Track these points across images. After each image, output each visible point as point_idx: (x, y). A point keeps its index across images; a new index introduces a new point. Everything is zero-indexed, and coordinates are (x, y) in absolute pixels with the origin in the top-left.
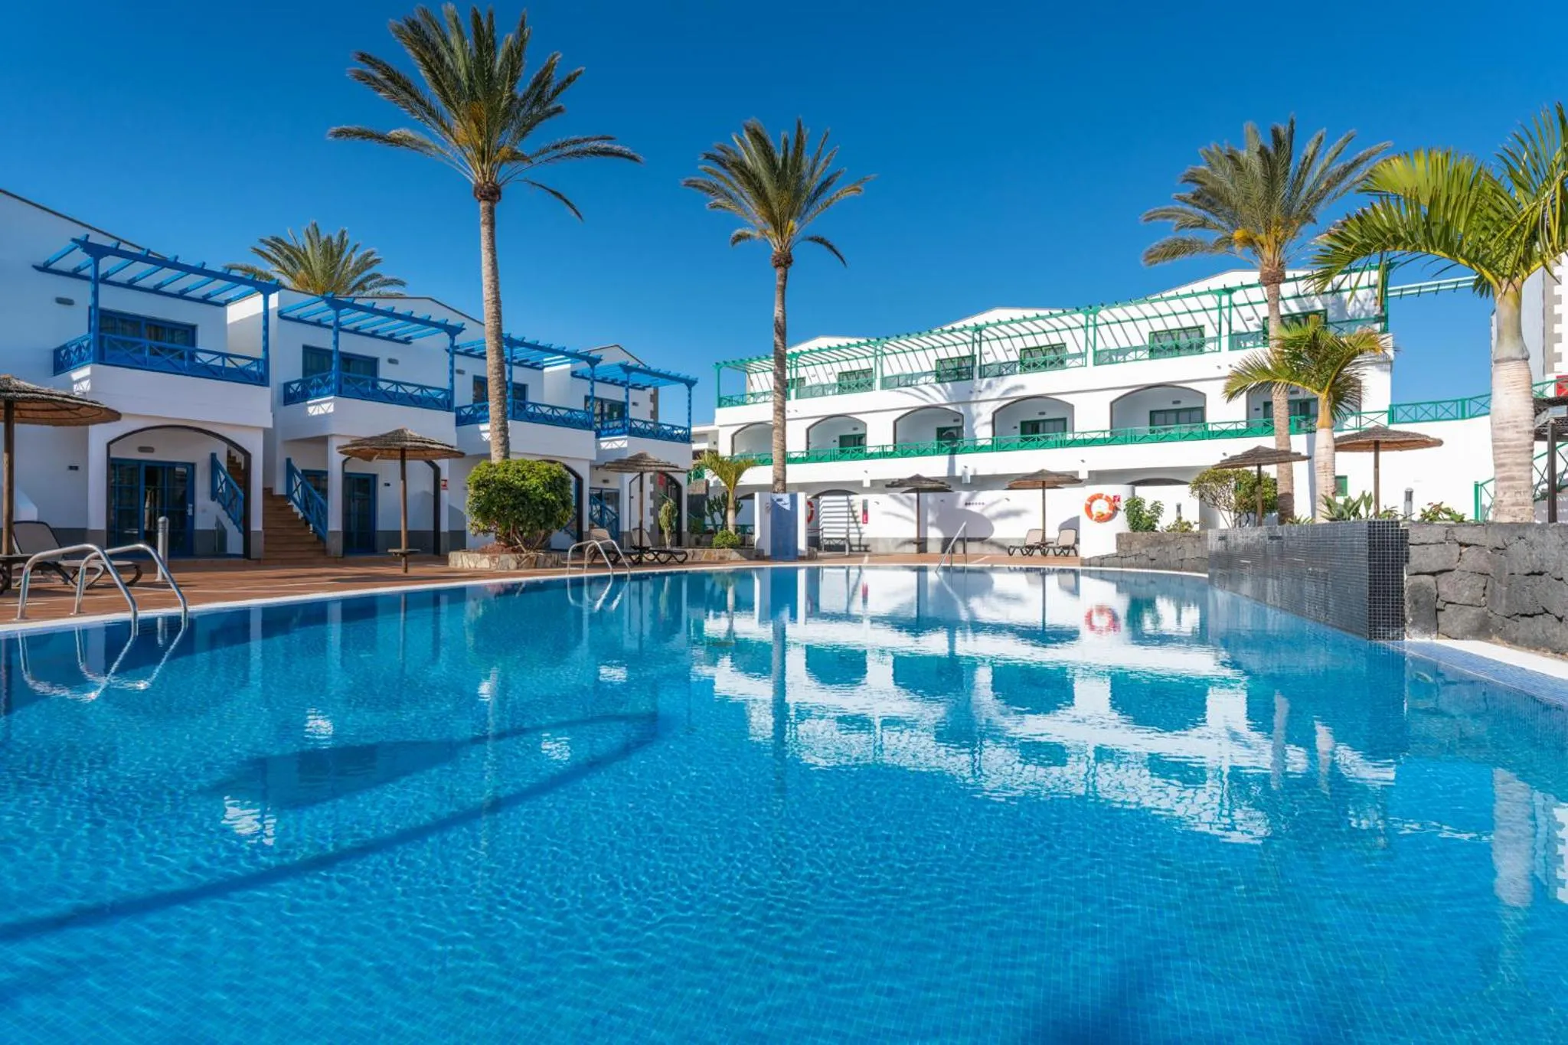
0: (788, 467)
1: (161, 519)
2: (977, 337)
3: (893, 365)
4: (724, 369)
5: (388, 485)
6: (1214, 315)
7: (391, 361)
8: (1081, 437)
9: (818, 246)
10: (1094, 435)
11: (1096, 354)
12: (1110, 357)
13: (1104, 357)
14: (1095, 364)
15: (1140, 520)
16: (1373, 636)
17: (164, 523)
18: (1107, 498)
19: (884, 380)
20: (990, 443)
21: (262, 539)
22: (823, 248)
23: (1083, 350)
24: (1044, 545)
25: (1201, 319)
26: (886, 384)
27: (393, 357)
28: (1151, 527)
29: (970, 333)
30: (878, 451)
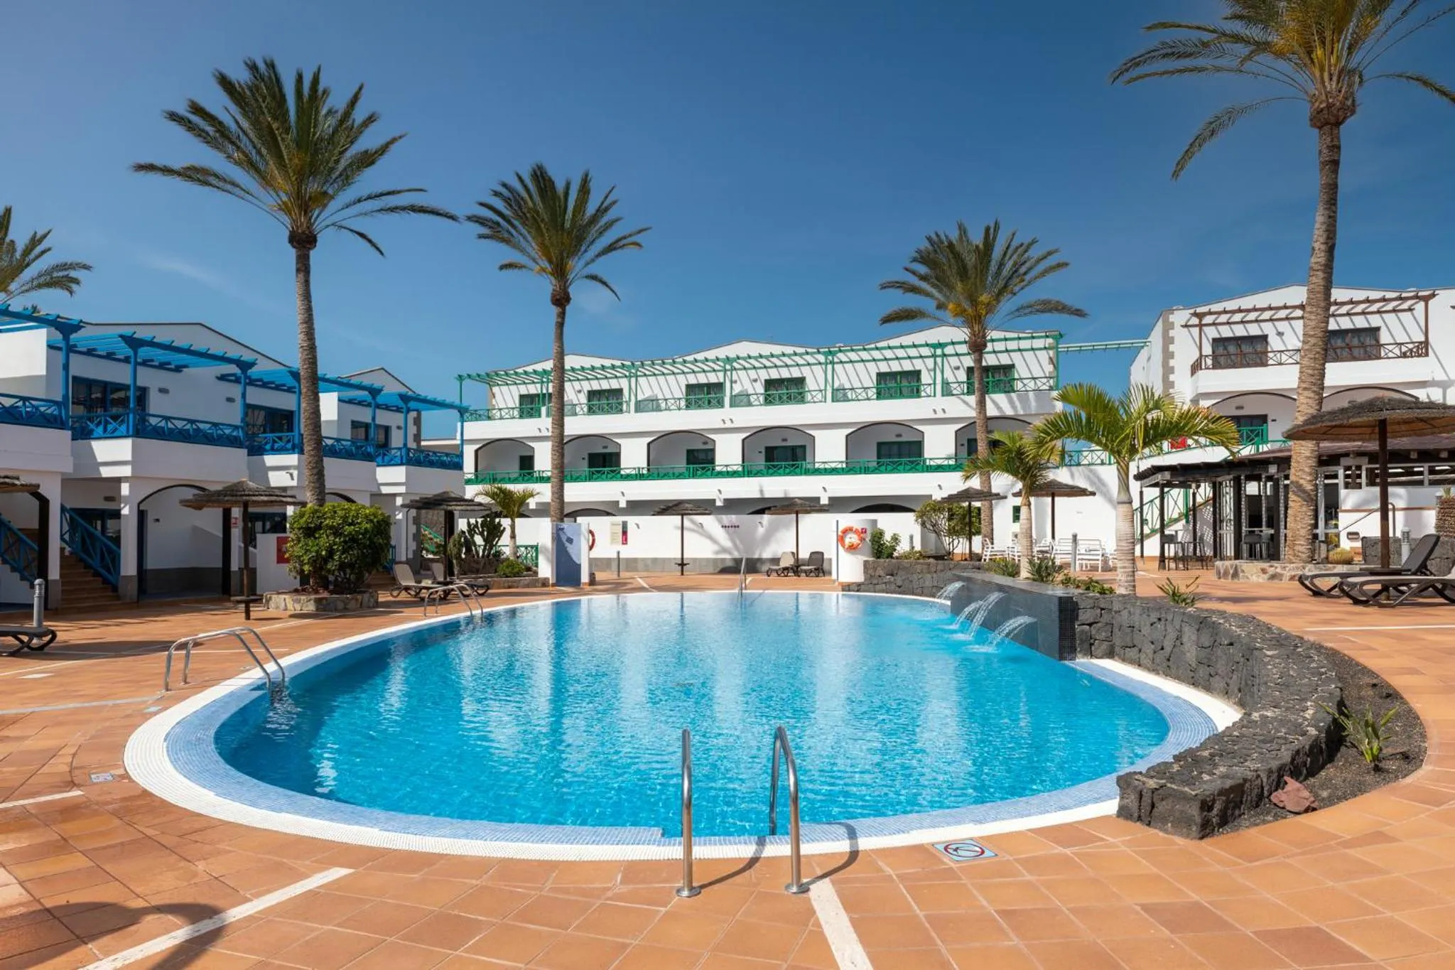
1: (37, 581)
2: (728, 367)
3: (647, 387)
4: (467, 382)
5: (158, 520)
6: (930, 362)
7: (163, 391)
8: (822, 466)
9: (594, 283)
10: (833, 465)
11: (835, 391)
12: (845, 395)
13: (840, 395)
14: (833, 401)
15: (880, 548)
16: (1062, 658)
17: (40, 585)
18: (856, 532)
19: (638, 403)
20: (740, 469)
21: (60, 588)
22: (599, 285)
23: (823, 388)
24: (798, 567)
25: (918, 365)
26: (640, 407)
27: (163, 386)
28: (890, 556)
29: (722, 364)
30: (634, 472)
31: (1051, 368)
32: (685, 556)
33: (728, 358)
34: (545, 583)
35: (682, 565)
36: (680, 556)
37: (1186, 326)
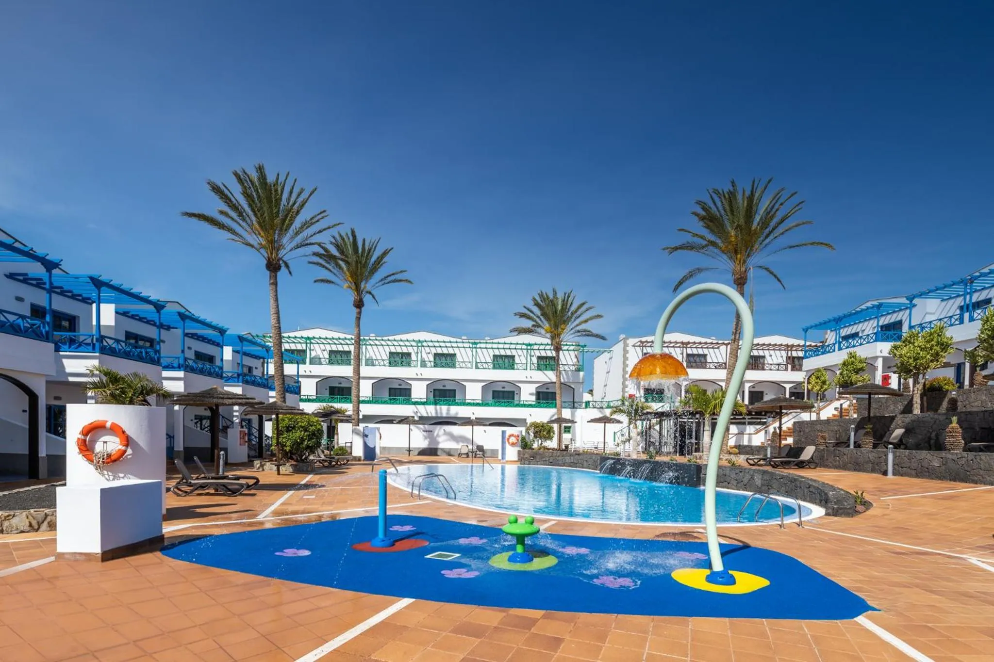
0: (361, 405)
31: (575, 360)
32: (411, 446)
33: (419, 341)
34: (359, 459)
35: (409, 451)
36: (408, 446)
37: (634, 346)
